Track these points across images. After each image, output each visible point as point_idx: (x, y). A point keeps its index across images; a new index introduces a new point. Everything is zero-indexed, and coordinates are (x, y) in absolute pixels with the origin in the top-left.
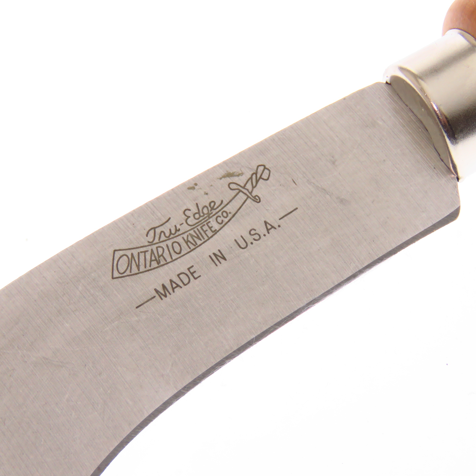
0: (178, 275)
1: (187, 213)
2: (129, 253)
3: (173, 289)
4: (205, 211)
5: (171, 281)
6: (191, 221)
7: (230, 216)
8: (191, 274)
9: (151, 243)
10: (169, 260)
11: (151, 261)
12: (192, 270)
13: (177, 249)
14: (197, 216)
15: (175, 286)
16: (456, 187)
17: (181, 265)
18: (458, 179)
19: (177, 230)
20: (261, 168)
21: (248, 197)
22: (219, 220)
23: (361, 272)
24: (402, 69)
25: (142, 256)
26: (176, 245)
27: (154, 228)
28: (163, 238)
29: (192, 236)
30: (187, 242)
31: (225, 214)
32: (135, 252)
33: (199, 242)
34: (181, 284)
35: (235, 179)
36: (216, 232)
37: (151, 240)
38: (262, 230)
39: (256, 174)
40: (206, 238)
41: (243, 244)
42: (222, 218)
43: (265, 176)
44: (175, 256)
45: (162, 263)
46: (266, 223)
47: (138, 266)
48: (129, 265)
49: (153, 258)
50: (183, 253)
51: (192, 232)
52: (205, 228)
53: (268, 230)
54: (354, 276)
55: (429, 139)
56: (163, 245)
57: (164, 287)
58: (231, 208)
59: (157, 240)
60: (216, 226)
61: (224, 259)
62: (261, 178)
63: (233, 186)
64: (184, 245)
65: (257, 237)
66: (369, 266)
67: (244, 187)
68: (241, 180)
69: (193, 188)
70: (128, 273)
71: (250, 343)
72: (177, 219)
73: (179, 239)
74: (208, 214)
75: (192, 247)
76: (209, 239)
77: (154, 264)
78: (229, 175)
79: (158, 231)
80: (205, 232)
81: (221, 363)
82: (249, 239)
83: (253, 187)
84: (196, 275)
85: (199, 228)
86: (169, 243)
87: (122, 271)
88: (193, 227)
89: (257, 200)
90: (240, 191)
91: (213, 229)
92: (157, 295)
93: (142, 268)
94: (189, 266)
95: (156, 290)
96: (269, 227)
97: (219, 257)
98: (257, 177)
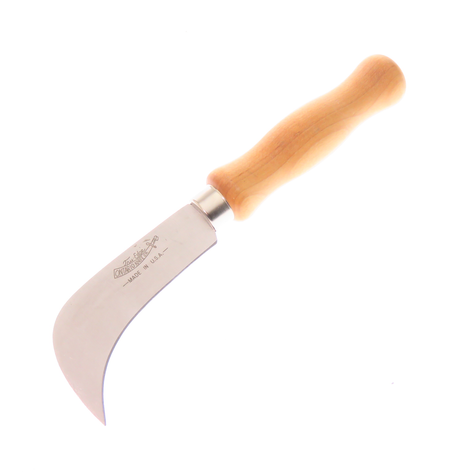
0: (135, 274)
2: (119, 270)
3: (134, 279)
4: (140, 253)
5: (133, 276)
6: (136, 257)
7: (148, 253)
8: (138, 273)
9: (125, 266)
10: (131, 270)
11: (126, 271)
12: (138, 272)
13: (133, 266)
14: (138, 255)
15: (134, 278)
16: (215, 234)
17: (135, 271)
18: (216, 231)
19: (132, 260)
20: (155, 237)
21: (153, 247)
22: (145, 255)
23: (189, 265)
24: (194, 200)
25: (123, 270)
26: (132, 265)
27: (125, 261)
28: (128, 263)
29: (137, 261)
30: (136, 263)
31: (146, 253)
32: (121, 269)
33: (139, 263)
34: (136, 277)
35: (148, 242)
36: (144, 259)
37: (125, 265)
38: (158, 256)
39: (154, 239)
40: (141, 261)
41: (153, 262)
42: (146, 254)
43: (157, 239)
44: (133, 268)
45: (129, 271)
46: (159, 254)
47: (122, 273)
48: (119, 273)
49: (126, 270)
50: (135, 267)
51: (137, 260)
52: (141, 258)
53: (160, 256)
54: (187, 266)
55: (206, 221)
56: (129, 265)
57: (131, 278)
58: (148, 251)
59: (127, 264)
60: (144, 257)
61: (148, 267)
62: (156, 240)
63: (147, 244)
65: (157, 259)
66: (192, 263)
67: (151, 244)
68: (150, 242)
69: (135, 246)
70: (119, 276)
71: (159, 292)
72: (132, 257)
73: (133, 263)
74: (141, 254)
75: (138, 265)
76: (142, 261)
77: (127, 272)
78: (146, 240)
79: (127, 261)
80: (141, 259)
81: (151, 299)
82: (155, 260)
83: (154, 243)
84: (140, 273)
85: (139, 258)
86: (131, 264)
87: (117, 276)
88: (137, 258)
89: (155, 247)
90: (150, 245)
91: (143, 258)
92: (129, 282)
93: (123, 274)
94: (137, 271)
95: (128, 280)
96: (160, 255)
97: (146, 267)
98: (154, 240)
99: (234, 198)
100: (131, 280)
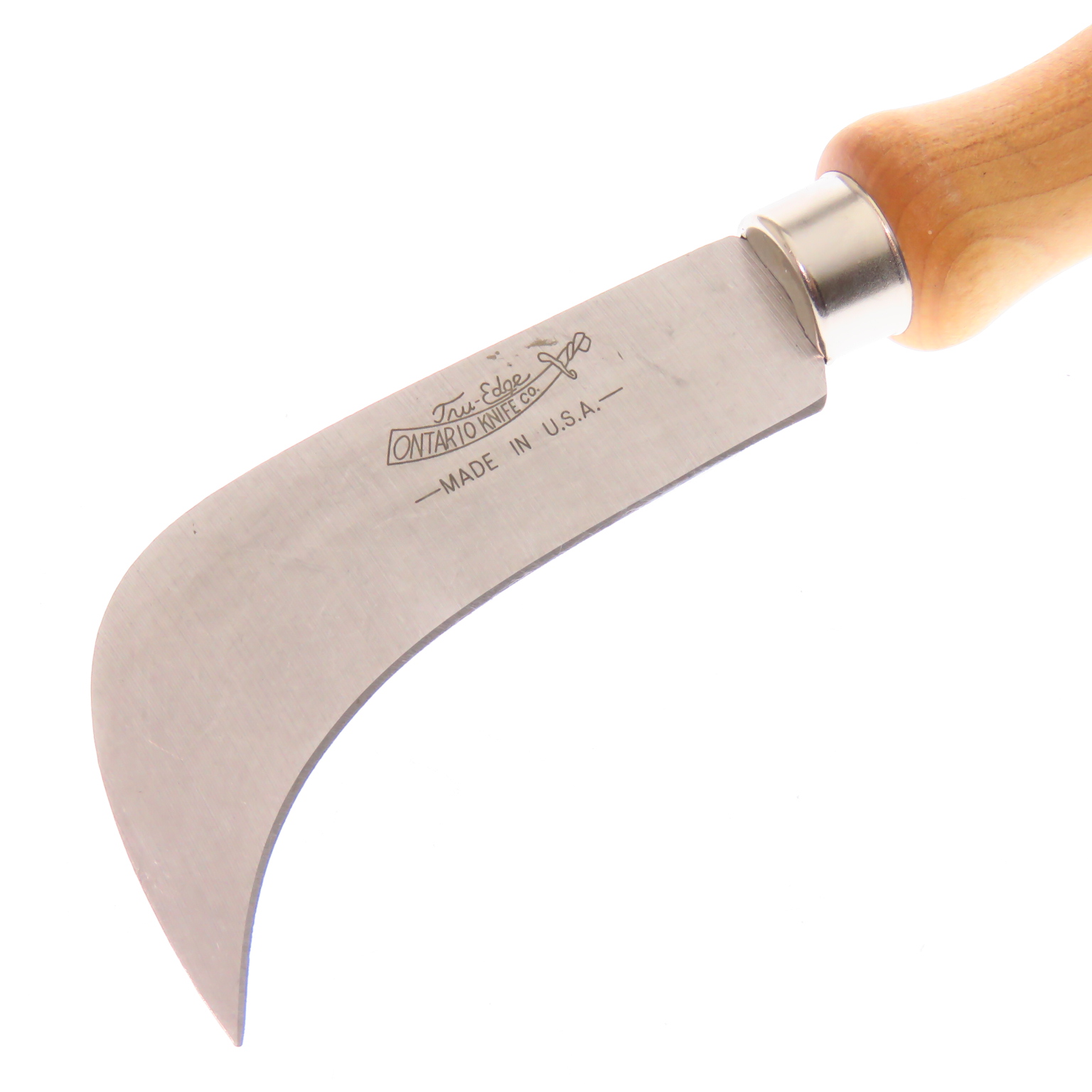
0: (470, 464)
1: (485, 388)
2: (410, 434)
3: (463, 481)
4: (508, 386)
5: (461, 471)
6: (490, 398)
7: (538, 394)
8: (487, 463)
9: (439, 423)
10: (459, 444)
11: (437, 445)
12: (487, 459)
13: (470, 431)
14: (497, 392)
15: (465, 477)
16: (823, 370)
17: (474, 452)
18: (826, 360)
19: (471, 408)
20: (579, 337)
21: (562, 371)
23: (698, 470)
24: (762, 219)
25: (426, 438)
26: (469, 427)
27: (443, 405)
28: (453, 417)
29: (490, 417)
30: (483, 423)
31: (532, 392)
32: (418, 433)
33: (498, 424)
34: (473, 475)
35: (547, 349)
36: (519, 413)
37: (438, 419)
38: (577, 413)
39: (573, 343)
40: (507, 420)
41: (553, 430)
42: (528, 396)
43: (584, 346)
44: (467, 440)
45: (450, 448)
46: (582, 404)
47: (421, 451)
48: (410, 448)
49: (440, 442)
50: (477, 437)
51: (490, 412)
52: (507, 407)
53: (585, 414)
54: (689, 475)
55: (793, 311)
56: (453, 426)
57: (452, 478)
58: (540, 384)
59: (445, 420)
60: (520, 406)
61: (529, 446)
62: (578, 348)
63: (543, 357)
64: (479, 427)
65: (570, 421)
66: (709, 464)
67: (557, 359)
68: (554, 351)
69: (493, 357)
70: (407, 458)
71: (556, 552)
72: (472, 394)
73: (474, 420)
74: (511, 390)
75: (489, 430)
76: (511, 421)
77: (441, 449)
78: (540, 343)
79: (448, 408)
80: (506, 412)
81: (519, 575)
82: (560, 423)
83: (569, 360)
84: (492, 465)
85: (499, 407)
86: (461, 423)
87: (400, 456)
88: (492, 405)
89: (573, 375)
90: (552, 364)
91: (516, 409)
92: (442, 487)
93: (425, 454)
94: (484, 453)
95: (442, 482)
96: (586, 410)
97: (521, 444)
98: (575, 346)
99: (930, 232)
100: (450, 484)
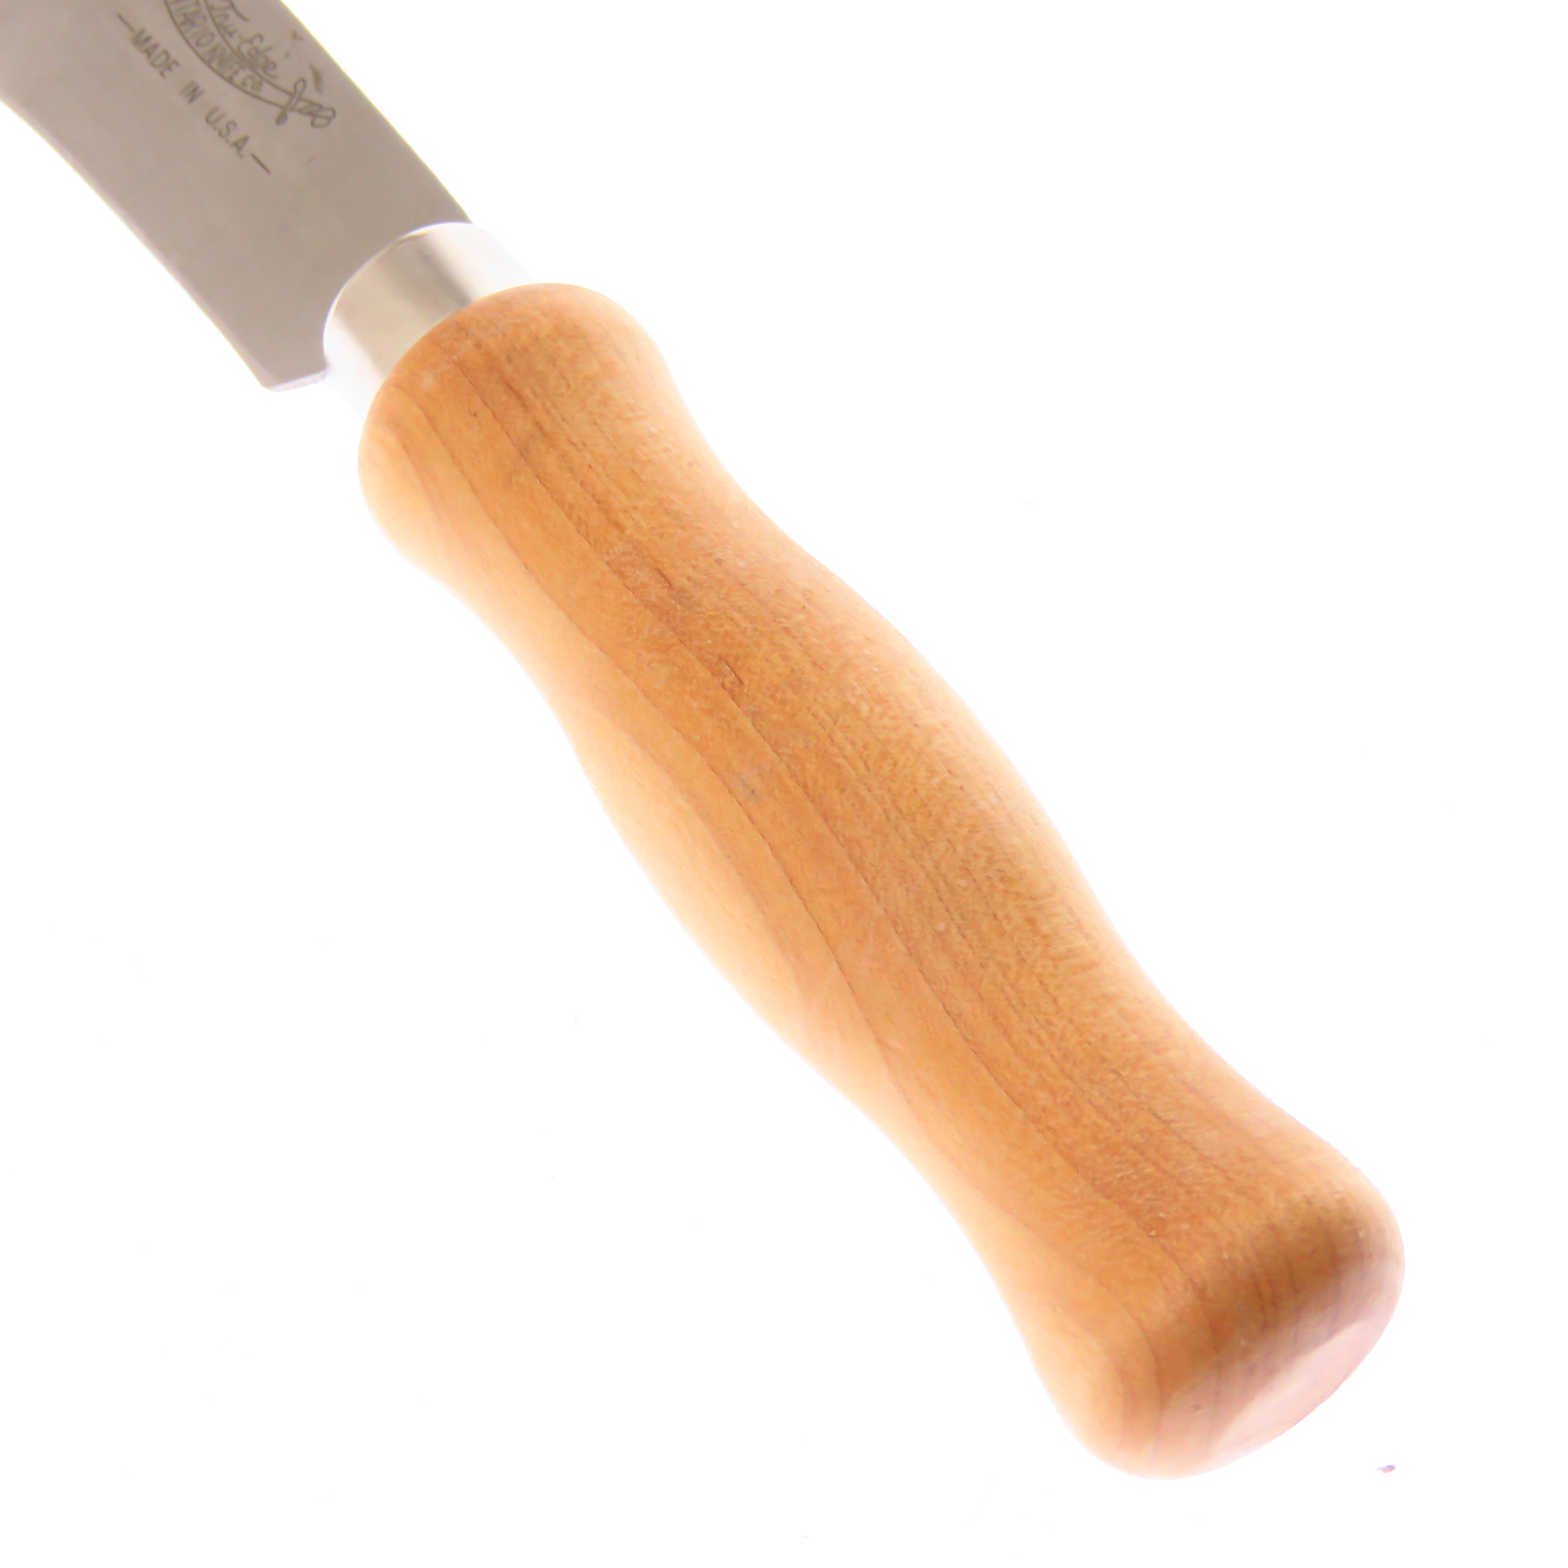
0: (165, 52)
1: (257, 41)
3: (145, 51)
4: (262, 61)
5: (157, 45)
6: (245, 48)
7: (255, 92)
8: (167, 65)
9: (210, 8)
10: (187, 35)
11: (186, 14)
12: (173, 65)
13: (203, 41)
14: (253, 52)
15: (150, 51)
17: (180, 51)
19: (231, 33)
20: (330, 114)
22: (249, 82)
26: (209, 37)
28: (220, 20)
29: (222, 54)
30: (214, 50)
31: (257, 86)
33: (214, 64)
34: (153, 57)
36: (230, 80)
37: (215, 6)
38: (235, 136)
39: (320, 109)
40: (221, 71)
42: (252, 84)
43: (317, 120)
44: (192, 40)
45: (183, 28)
46: (247, 138)
49: (189, 16)
50: (199, 49)
51: (229, 52)
52: (236, 67)
53: (235, 144)
56: (208, 23)
57: (148, 39)
58: (267, 91)
60: (238, 79)
61: (191, 101)
62: (315, 116)
63: (300, 85)
64: (210, 46)
67: (299, 99)
68: (309, 93)
72: (247, 29)
73: (218, 39)
74: (257, 66)
75: (207, 58)
76: (220, 75)
77: (180, 19)
78: (317, 77)
79: (229, 11)
80: (230, 68)
82: (222, 124)
83: (299, 111)
84: (167, 73)
85: (236, 59)
86: (212, 29)
88: (238, 53)
89: (281, 119)
91: (234, 76)
92: (136, 33)
94: (179, 61)
96: (239, 146)
97: (193, 93)
98: (314, 112)
100: (141, 40)
